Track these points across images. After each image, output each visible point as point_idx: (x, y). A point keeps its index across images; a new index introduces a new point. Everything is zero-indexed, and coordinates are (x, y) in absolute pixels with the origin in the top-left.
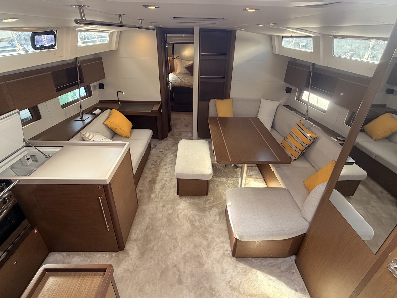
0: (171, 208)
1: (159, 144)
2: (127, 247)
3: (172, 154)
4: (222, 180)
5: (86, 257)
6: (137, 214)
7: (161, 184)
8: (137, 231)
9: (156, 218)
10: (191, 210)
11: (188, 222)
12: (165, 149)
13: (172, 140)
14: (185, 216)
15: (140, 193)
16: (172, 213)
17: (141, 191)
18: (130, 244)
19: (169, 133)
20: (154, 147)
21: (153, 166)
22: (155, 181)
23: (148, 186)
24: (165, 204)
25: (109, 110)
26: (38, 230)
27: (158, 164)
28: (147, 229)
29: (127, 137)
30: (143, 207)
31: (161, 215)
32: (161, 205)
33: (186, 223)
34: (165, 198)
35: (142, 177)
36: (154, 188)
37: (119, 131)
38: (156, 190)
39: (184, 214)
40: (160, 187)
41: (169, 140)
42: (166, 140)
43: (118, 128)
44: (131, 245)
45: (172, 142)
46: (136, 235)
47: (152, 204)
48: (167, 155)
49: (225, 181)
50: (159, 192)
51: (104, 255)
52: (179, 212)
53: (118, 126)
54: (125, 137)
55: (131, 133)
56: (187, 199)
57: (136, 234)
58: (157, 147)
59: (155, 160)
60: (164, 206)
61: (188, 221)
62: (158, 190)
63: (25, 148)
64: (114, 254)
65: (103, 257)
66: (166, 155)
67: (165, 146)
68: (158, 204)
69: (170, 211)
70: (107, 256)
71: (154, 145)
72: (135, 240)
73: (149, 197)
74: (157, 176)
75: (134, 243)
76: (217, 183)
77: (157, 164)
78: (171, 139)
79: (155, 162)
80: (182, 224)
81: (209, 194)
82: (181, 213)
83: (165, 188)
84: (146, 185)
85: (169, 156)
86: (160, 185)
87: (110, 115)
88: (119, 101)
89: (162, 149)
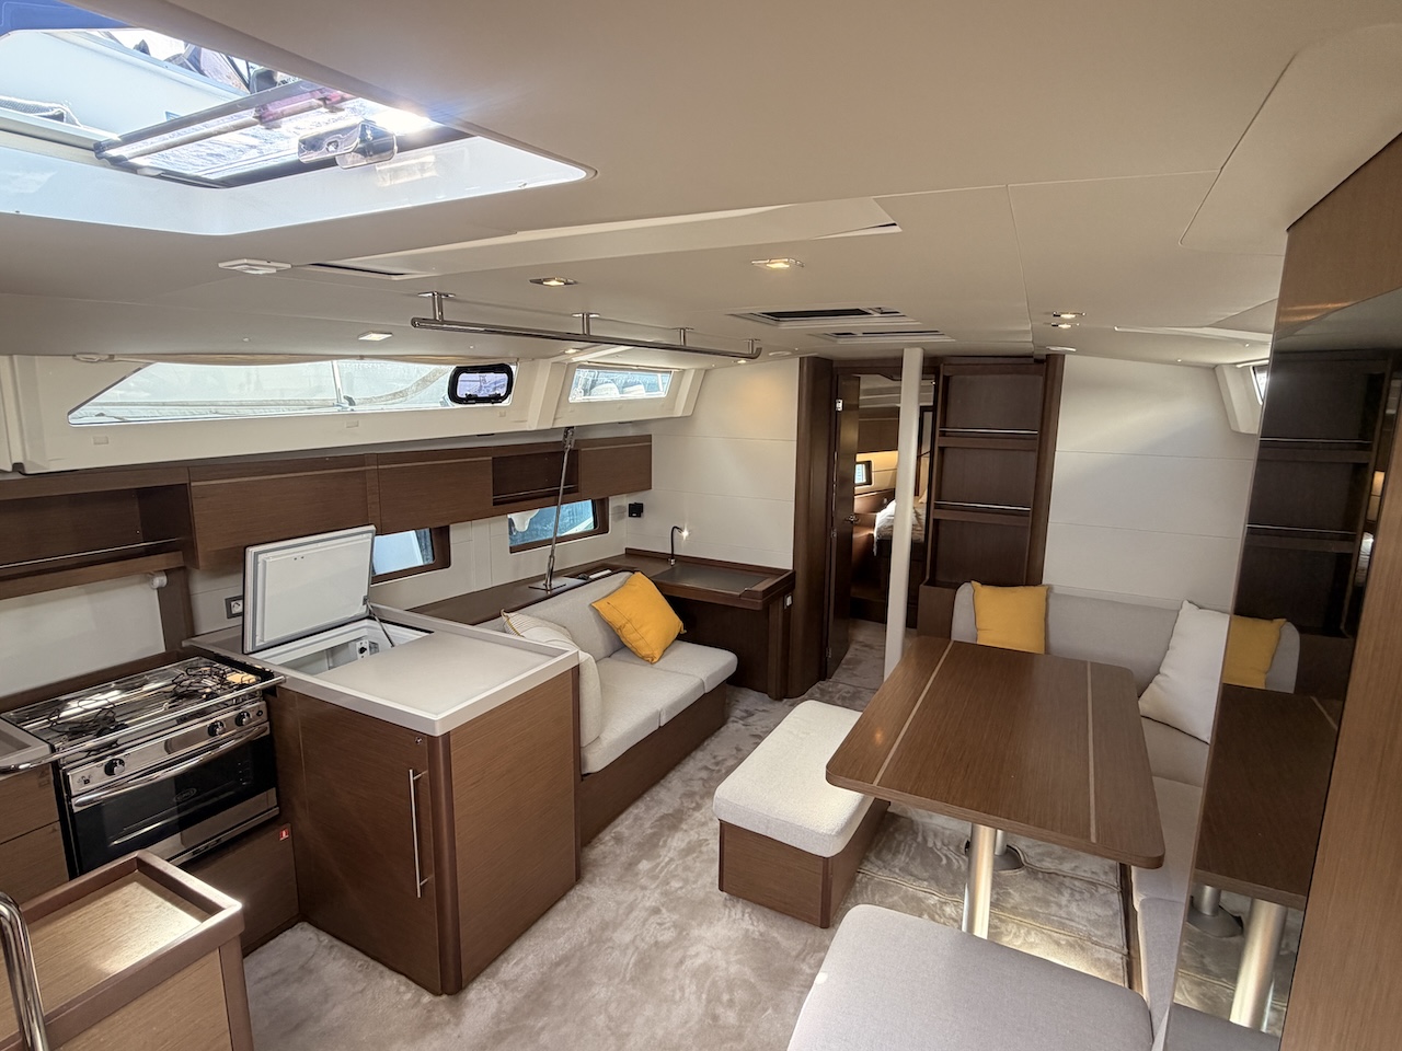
0: (675, 925)
1: (764, 710)
2: (474, 993)
5: (361, 971)
6: (563, 904)
7: (693, 836)
8: (530, 957)
9: (610, 939)
11: (699, 998)
15: (612, 843)
16: (667, 946)
17: (618, 840)
18: (485, 987)
19: (818, 683)
20: (742, 718)
21: (704, 774)
22: (681, 820)
23: (649, 831)
24: (663, 906)
26: (292, 833)
27: (724, 771)
28: (558, 964)
29: (648, 660)
30: (594, 890)
31: (628, 938)
32: (648, 904)
34: (675, 884)
35: (647, 797)
36: (665, 842)
38: (663, 852)
39: (704, 964)
40: (683, 845)
43: (628, 625)
44: (486, 993)
46: (517, 970)
47: (624, 890)
49: (933, 900)
50: (672, 860)
51: (403, 989)
52: (692, 951)
53: (629, 621)
54: (643, 658)
56: (747, 915)
57: (522, 965)
58: (750, 720)
59: (720, 758)
60: (656, 911)
61: (704, 996)
62: (671, 855)
64: (427, 998)
65: (398, 993)
68: (644, 897)
69: (667, 936)
70: (408, 996)
71: (746, 711)
72: (505, 984)
73: (631, 865)
74: (698, 807)
75: (497, 991)
76: (896, 898)
77: (719, 771)
79: (717, 764)
80: (677, 997)
82: (697, 955)
83: (695, 855)
84: (648, 824)
86: (686, 841)
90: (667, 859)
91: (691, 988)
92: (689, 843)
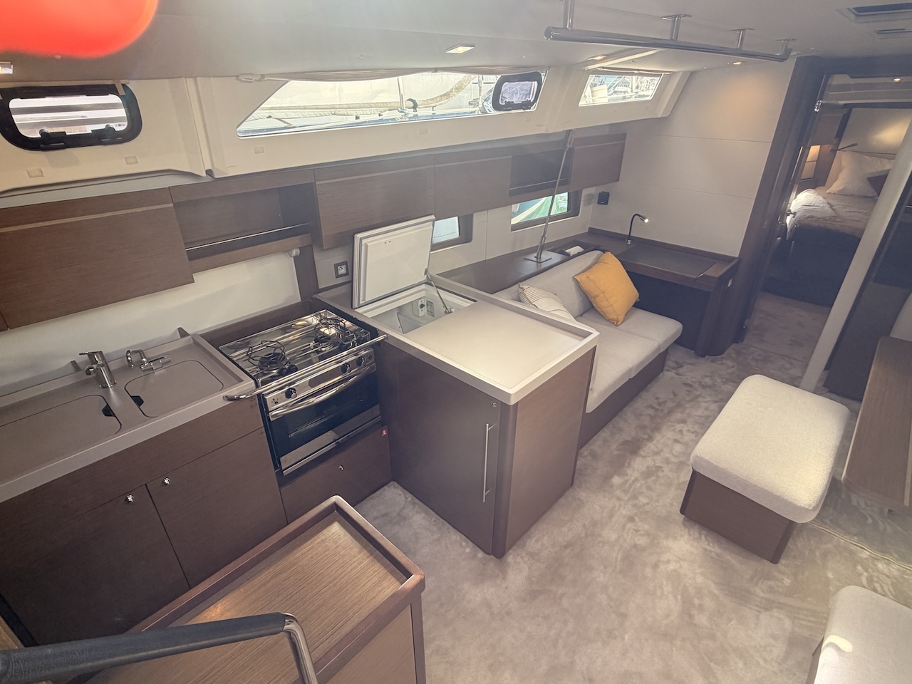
0: (648, 534)
1: (690, 364)
2: (510, 558)
3: (716, 402)
4: (854, 548)
5: (435, 525)
6: (562, 500)
7: (649, 462)
8: (545, 538)
9: (600, 535)
10: (702, 574)
11: (676, 598)
12: (701, 382)
13: (733, 367)
14: (675, 577)
15: (590, 458)
16: (644, 549)
17: (594, 456)
18: (518, 555)
19: (733, 346)
20: (674, 368)
21: (651, 412)
22: (639, 448)
23: (616, 453)
24: (636, 515)
25: (599, 252)
26: (388, 432)
27: (666, 411)
28: (566, 547)
29: (614, 323)
30: (582, 493)
31: (614, 537)
32: (624, 512)
33: (671, 597)
34: (643, 500)
35: (610, 425)
36: (629, 464)
37: (601, 303)
38: (629, 471)
39: (675, 571)
40: (644, 469)
41: (722, 364)
42: (713, 361)
43: (601, 295)
44: (519, 559)
45: (730, 371)
46: (538, 546)
47: (605, 497)
48: (700, 399)
49: (865, 554)
50: (636, 480)
51: (464, 544)
52: (665, 557)
53: (603, 292)
54: (609, 320)
55: (628, 315)
56: (703, 537)
57: (540, 543)
58: (681, 370)
59: (661, 400)
60: (631, 519)
61: (679, 597)
62: (636, 474)
63: (423, 286)
64: (481, 554)
65: (461, 545)
66: (697, 397)
67: (706, 376)
68: (620, 506)
69: (642, 541)
70: (468, 550)
71: (677, 363)
72: (532, 555)
73: (607, 478)
74: (650, 439)
75: (526, 559)
76: (830, 546)
77: (662, 410)
78: (730, 363)
79: (660, 404)
80: (659, 593)
81: (783, 561)
82: (668, 562)
83: (654, 478)
84: (614, 447)
85: (704, 405)
86: (646, 465)
87: (596, 262)
88: (629, 237)
89: (694, 380)
90: (633, 478)
91: (668, 588)
92: (648, 467)
